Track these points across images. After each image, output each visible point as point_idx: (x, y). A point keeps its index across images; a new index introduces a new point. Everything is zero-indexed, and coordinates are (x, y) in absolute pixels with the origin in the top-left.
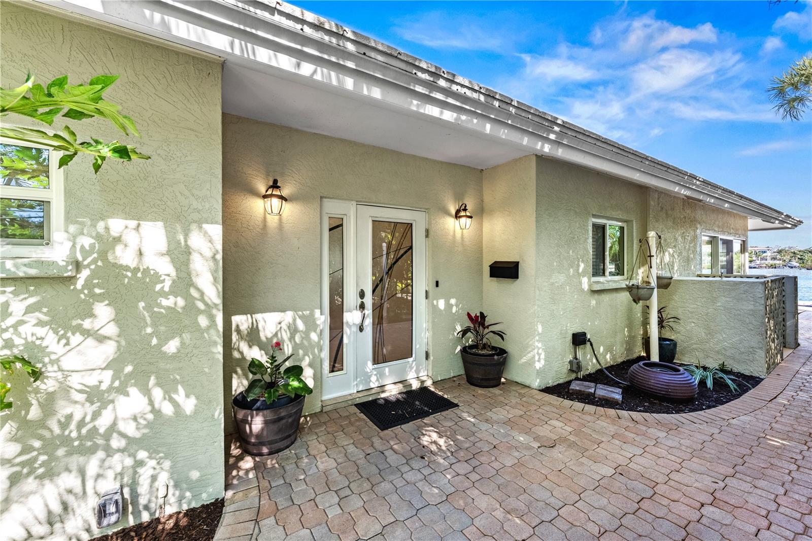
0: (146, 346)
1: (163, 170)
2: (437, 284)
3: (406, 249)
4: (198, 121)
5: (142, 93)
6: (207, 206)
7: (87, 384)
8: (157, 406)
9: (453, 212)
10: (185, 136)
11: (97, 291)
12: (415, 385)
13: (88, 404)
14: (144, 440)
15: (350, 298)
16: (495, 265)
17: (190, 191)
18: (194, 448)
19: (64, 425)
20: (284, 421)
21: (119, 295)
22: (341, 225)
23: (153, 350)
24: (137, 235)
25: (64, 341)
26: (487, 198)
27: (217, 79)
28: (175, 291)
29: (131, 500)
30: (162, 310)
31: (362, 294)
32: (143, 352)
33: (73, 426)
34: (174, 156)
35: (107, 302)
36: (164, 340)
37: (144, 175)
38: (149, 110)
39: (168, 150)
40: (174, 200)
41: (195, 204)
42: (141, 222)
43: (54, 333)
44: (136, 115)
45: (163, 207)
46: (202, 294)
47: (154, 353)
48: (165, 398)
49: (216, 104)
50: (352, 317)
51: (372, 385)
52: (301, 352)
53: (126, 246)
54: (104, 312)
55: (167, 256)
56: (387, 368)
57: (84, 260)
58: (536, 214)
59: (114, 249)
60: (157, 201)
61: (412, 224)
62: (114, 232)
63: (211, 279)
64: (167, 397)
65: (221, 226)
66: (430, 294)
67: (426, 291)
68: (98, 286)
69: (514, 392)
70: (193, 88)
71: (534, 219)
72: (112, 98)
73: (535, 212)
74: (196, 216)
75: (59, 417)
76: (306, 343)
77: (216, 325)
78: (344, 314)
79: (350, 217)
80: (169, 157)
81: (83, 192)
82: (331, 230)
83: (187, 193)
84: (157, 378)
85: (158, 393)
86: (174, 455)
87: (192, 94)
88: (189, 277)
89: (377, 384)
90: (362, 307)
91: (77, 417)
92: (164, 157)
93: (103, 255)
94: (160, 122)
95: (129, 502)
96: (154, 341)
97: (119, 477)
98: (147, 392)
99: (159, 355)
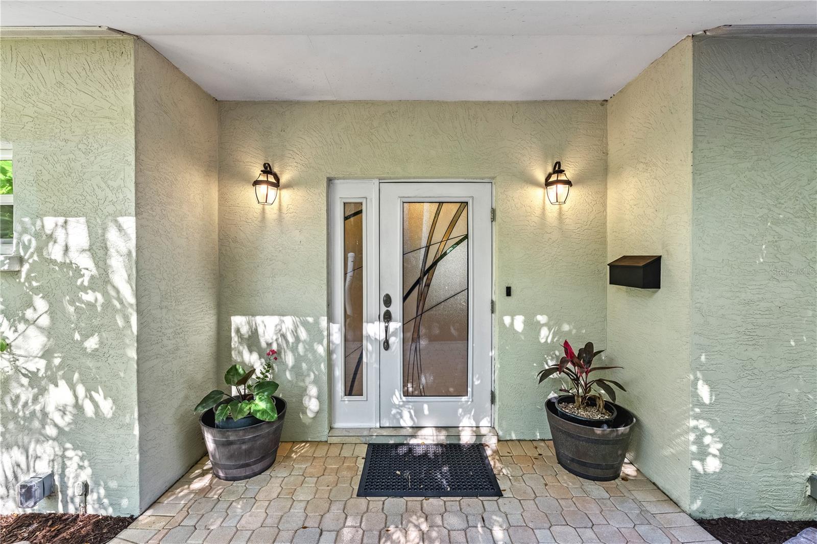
0: (71, 341)
1: (83, 164)
2: (509, 292)
3: (457, 240)
4: (113, 108)
5: (67, 91)
6: (121, 197)
7: (29, 370)
8: (80, 402)
9: (542, 178)
10: (101, 125)
11: (35, 284)
12: (467, 438)
13: (30, 389)
14: (70, 433)
15: (371, 304)
16: (617, 264)
17: (106, 183)
18: (111, 454)
19: (14, 403)
20: (235, 447)
21: (50, 290)
22: (360, 212)
23: (76, 345)
24: (64, 231)
25: (13, 329)
26: (613, 147)
27: (129, 56)
28: (94, 286)
29: (61, 488)
30: (83, 306)
31: (388, 301)
32: (68, 346)
33: (20, 406)
34: (92, 148)
35: (41, 295)
36: (86, 337)
37: (68, 172)
38: (72, 106)
39: (87, 143)
40: (93, 193)
41: (111, 197)
42: (68, 219)
43: (7, 320)
44: (61, 114)
45: (83, 202)
46: (118, 292)
47: (77, 349)
48: (86, 396)
49: (129, 85)
50: (373, 329)
51: (403, 424)
52: (304, 365)
53: (55, 242)
54: (41, 304)
55: (88, 253)
56: (426, 404)
57: (25, 254)
58: (694, 158)
59: (47, 246)
60: (78, 196)
61: (467, 203)
62: (48, 230)
63: (126, 276)
64: (88, 395)
65: (135, 218)
66: (498, 307)
67: (492, 302)
68: (35, 279)
69: (633, 505)
70: (108, 73)
71: (690, 169)
72: (44, 102)
73: (690, 155)
74: (110, 209)
75: (11, 396)
76: (310, 356)
77: (130, 327)
78: (364, 324)
79: (371, 200)
80: (89, 150)
81: (25, 194)
82: (346, 218)
83: (103, 185)
84: (80, 374)
85: (81, 390)
86: (94, 455)
87: (107, 79)
88: (105, 273)
89: (410, 424)
90: (388, 317)
91: (23, 399)
92: (84, 151)
93: (39, 250)
94: (80, 115)
95: (59, 490)
96: (77, 337)
97: (51, 463)
98: (73, 387)
99: (81, 352)
